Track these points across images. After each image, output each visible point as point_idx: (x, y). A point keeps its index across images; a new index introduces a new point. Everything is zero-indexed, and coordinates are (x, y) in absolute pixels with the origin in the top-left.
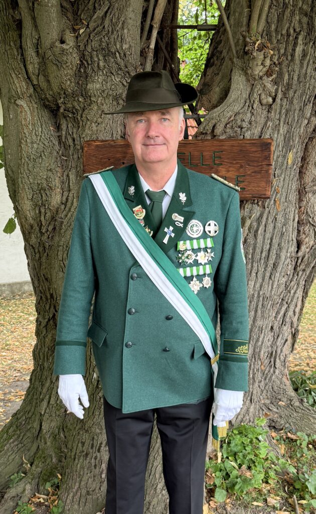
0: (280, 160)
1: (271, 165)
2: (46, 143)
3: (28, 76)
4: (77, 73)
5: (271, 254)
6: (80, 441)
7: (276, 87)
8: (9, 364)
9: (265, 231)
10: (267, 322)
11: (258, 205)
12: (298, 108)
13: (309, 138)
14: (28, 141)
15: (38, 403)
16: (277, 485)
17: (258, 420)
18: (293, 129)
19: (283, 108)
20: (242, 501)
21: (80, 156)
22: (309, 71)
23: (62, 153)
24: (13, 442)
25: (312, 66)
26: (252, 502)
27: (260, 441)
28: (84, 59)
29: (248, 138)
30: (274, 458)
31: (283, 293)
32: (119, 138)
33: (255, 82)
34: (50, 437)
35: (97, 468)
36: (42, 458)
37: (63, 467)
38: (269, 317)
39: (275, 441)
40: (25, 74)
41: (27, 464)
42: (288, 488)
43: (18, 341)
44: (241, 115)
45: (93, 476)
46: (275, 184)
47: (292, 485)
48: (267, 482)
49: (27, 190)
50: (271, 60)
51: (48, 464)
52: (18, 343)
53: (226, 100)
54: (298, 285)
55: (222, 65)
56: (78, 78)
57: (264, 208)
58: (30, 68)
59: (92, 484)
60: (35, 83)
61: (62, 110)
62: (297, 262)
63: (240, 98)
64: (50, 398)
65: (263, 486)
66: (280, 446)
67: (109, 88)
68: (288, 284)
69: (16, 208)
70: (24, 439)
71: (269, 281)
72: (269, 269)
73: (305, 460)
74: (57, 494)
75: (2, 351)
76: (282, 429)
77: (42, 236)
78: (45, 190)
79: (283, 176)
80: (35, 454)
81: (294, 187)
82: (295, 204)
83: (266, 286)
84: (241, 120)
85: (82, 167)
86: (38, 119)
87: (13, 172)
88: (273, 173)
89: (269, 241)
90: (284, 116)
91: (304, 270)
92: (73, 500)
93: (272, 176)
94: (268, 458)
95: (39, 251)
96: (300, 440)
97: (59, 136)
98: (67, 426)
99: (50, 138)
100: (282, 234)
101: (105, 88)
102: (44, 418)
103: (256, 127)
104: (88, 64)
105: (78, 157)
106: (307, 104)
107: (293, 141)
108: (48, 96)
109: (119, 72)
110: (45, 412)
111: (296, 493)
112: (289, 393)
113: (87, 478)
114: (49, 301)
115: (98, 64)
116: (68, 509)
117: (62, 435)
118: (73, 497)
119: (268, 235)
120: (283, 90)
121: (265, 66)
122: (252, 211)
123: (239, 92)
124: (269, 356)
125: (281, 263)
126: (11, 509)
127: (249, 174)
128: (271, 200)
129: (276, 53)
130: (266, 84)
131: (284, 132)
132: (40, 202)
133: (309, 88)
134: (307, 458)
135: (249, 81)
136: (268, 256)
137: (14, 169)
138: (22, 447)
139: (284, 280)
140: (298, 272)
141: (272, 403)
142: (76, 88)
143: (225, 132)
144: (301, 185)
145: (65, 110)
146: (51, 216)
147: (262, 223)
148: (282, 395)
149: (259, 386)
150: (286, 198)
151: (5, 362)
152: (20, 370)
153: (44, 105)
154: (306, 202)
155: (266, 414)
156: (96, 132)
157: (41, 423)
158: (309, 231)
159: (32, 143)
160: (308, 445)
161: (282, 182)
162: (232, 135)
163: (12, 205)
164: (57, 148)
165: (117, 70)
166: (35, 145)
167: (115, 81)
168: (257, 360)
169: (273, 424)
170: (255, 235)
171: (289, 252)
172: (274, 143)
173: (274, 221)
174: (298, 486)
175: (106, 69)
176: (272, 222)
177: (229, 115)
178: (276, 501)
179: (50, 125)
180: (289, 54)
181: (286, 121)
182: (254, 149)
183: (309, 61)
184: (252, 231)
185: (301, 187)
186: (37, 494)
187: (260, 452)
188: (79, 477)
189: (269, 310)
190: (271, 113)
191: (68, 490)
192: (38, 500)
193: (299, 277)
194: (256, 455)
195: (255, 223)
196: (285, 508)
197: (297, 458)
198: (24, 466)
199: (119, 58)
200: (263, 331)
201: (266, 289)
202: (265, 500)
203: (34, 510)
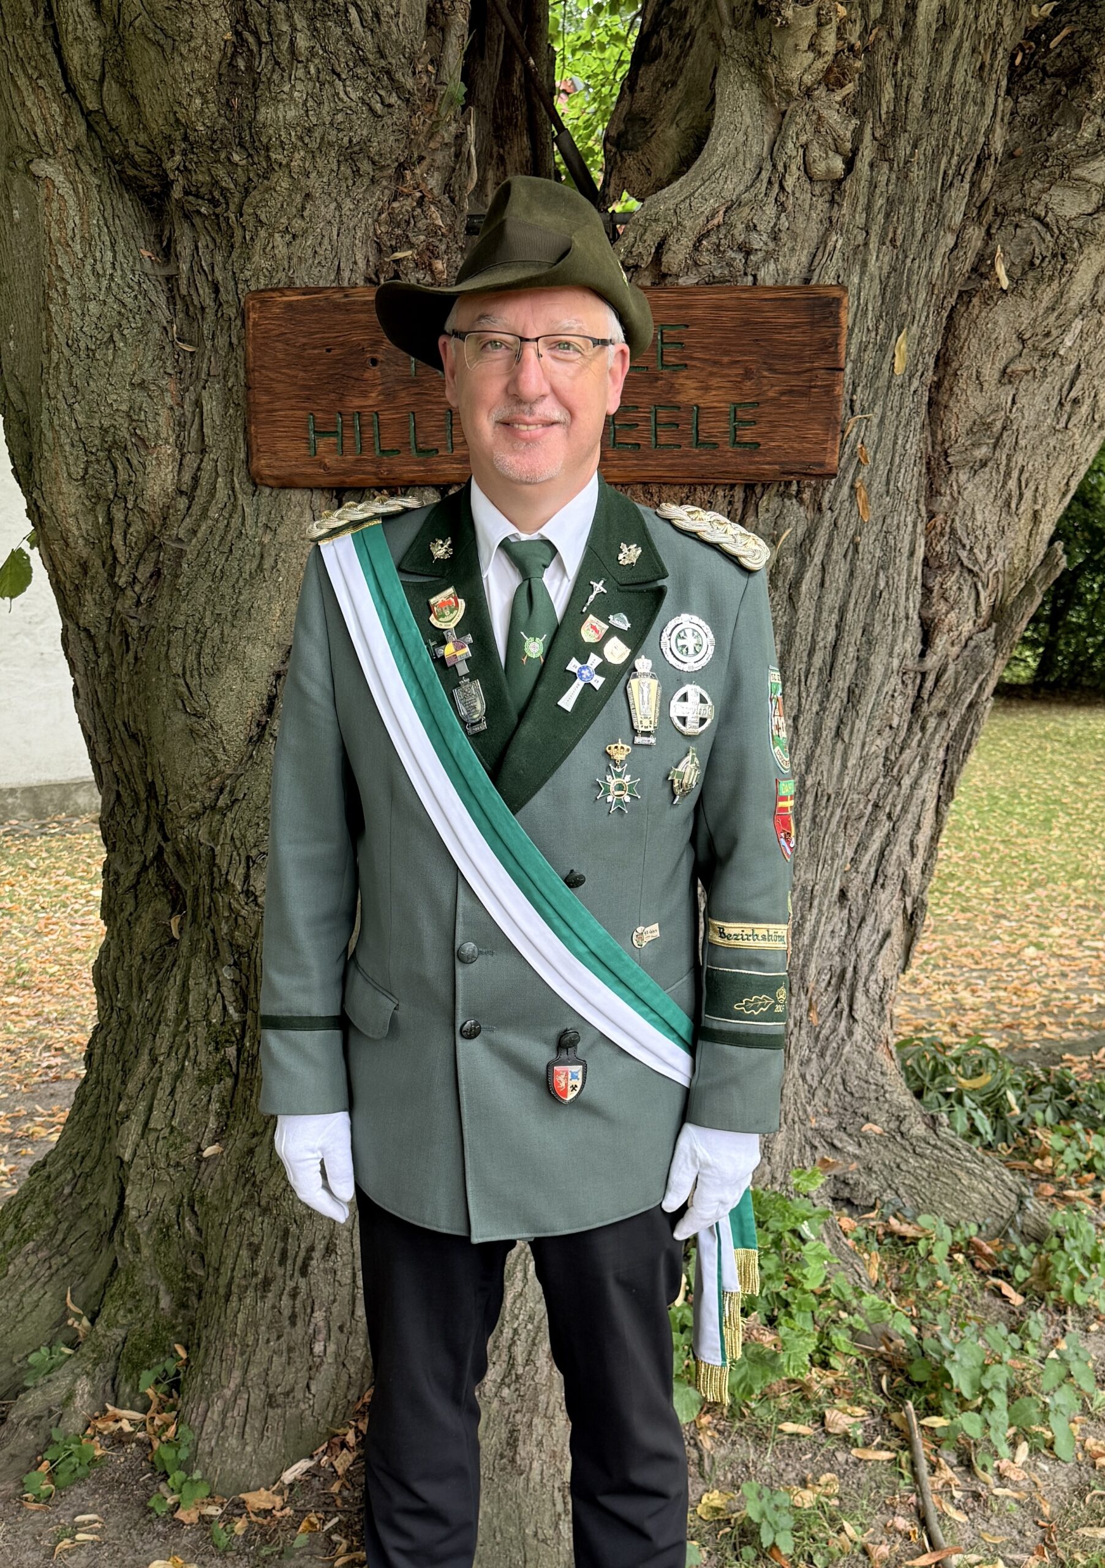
0: (869, 357)
1: (842, 370)
2: (128, 301)
3: (67, 85)
4: (223, 71)
5: (841, 658)
6: (245, 1242)
7: (855, 122)
8: (29, 1032)
9: (822, 584)
10: (826, 874)
11: (801, 502)
12: (924, 197)
13: (961, 293)
14: (70, 291)
15: (114, 1128)
16: (855, 1373)
17: (799, 1175)
18: (909, 261)
19: (878, 191)
20: (747, 1420)
21: (235, 341)
22: (959, 77)
23: (180, 330)
24: (35, 1252)
25: (970, 63)
26: (778, 1423)
27: (804, 1241)
28: (246, 26)
29: (770, 282)
30: (848, 1292)
31: (878, 786)
32: (361, 282)
33: (788, 103)
34: (150, 1230)
35: (299, 1323)
36: (126, 1297)
37: (193, 1324)
38: (832, 859)
39: (850, 1242)
40: (59, 77)
41: (78, 1317)
42: (891, 1382)
43: (56, 962)
44: (747, 210)
45: (285, 1347)
46: (853, 435)
47: (902, 1371)
48: (825, 1365)
49: (67, 448)
50: (840, 35)
51: (146, 1316)
52: (57, 967)
53: (698, 162)
54: (924, 760)
55: (686, 55)
56: (226, 88)
57: (820, 509)
58: (75, 56)
59: (283, 1372)
60: (90, 107)
61: (177, 193)
62: (921, 686)
63: (741, 157)
64: (150, 1109)
65: (815, 1376)
66: (866, 1256)
67: (328, 119)
68: (893, 758)
69: (34, 512)
70: (69, 1242)
71: (834, 744)
72: (835, 706)
73: (943, 1296)
74: (173, 1408)
75: (7, 990)
76: (873, 1208)
77: (116, 599)
78: (125, 448)
79: (878, 410)
80: (106, 1285)
81: (912, 450)
82: (917, 502)
83: (826, 760)
84: (747, 227)
85: (242, 374)
86: (101, 223)
87: (23, 393)
88: (848, 397)
89: (835, 617)
90: (881, 218)
91: (943, 714)
92: (223, 1423)
93: (843, 410)
94: (828, 1291)
95: (108, 646)
96: (928, 1239)
97: (169, 279)
98: (203, 1197)
99: (139, 283)
100: (876, 597)
101: (314, 120)
102: (132, 1174)
103: (793, 249)
104: (260, 43)
105: (231, 344)
106: (951, 184)
107: (909, 298)
108: (133, 149)
109: (360, 71)
110: (134, 1154)
111: (914, 1396)
112: (895, 1095)
113: (267, 1354)
114: (144, 807)
115: (292, 43)
116: (207, 1449)
117: (189, 1226)
118: (224, 1413)
119: (832, 599)
120: (877, 135)
121: (820, 54)
122: (780, 521)
123: (741, 138)
124: (833, 982)
125: (873, 688)
126: (30, 1453)
127: (774, 399)
128: (840, 487)
129: (857, 14)
130: (825, 113)
131: (881, 268)
132: (110, 487)
133: (958, 133)
134: (948, 1293)
135: (772, 101)
136: (832, 667)
137: (26, 385)
138: (65, 1265)
139: (881, 743)
140: (925, 720)
141: (841, 1127)
142: (222, 120)
143: (696, 264)
144: (934, 444)
145: (187, 193)
146: (147, 533)
147: (812, 557)
148: (873, 1101)
149: (803, 1077)
150: (888, 483)
151: (15, 1023)
152: (62, 1049)
153: (121, 179)
154: (949, 498)
155: (824, 1161)
156: (286, 263)
157: (123, 1190)
158: (960, 589)
159: (84, 298)
160: (950, 1255)
161: (875, 429)
162: (716, 274)
163: (22, 503)
164: (162, 317)
165: (351, 64)
166: (93, 307)
167: (345, 99)
168: (795, 991)
169: (846, 1193)
170: (790, 597)
171: (895, 654)
172: (849, 302)
173: (850, 553)
174: (919, 1374)
175: (317, 61)
176: (845, 556)
177: (707, 209)
178: (852, 1420)
179: (142, 243)
180: (896, 20)
181: (887, 234)
182: (788, 318)
183: (959, 46)
184: (780, 584)
185: (934, 450)
186: (110, 1408)
187: (805, 1271)
188: (242, 1354)
189: (835, 835)
190: (840, 206)
191: (207, 1395)
192: (115, 1427)
193: (927, 736)
194: (792, 1283)
195: (791, 559)
196: (879, 1439)
197: (917, 1294)
198: (70, 1322)
199: (357, 25)
200: (816, 903)
201: (824, 768)
202: (821, 1419)
203: (102, 1457)
